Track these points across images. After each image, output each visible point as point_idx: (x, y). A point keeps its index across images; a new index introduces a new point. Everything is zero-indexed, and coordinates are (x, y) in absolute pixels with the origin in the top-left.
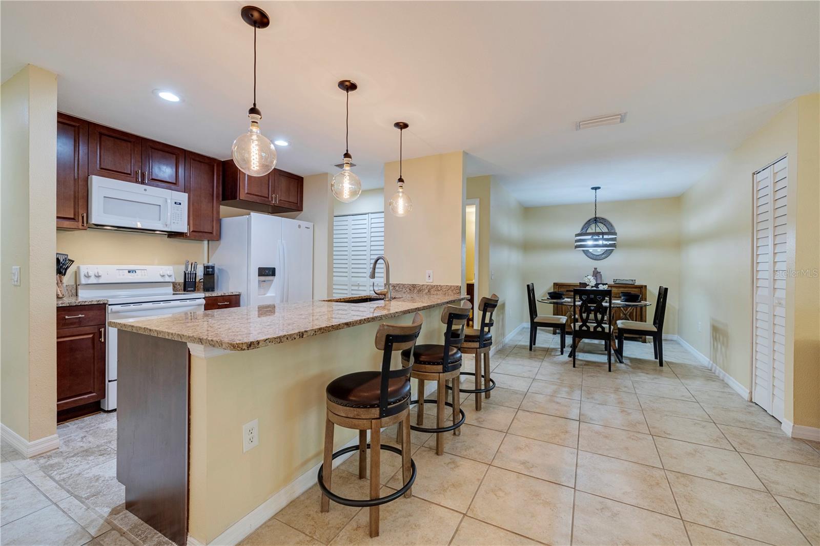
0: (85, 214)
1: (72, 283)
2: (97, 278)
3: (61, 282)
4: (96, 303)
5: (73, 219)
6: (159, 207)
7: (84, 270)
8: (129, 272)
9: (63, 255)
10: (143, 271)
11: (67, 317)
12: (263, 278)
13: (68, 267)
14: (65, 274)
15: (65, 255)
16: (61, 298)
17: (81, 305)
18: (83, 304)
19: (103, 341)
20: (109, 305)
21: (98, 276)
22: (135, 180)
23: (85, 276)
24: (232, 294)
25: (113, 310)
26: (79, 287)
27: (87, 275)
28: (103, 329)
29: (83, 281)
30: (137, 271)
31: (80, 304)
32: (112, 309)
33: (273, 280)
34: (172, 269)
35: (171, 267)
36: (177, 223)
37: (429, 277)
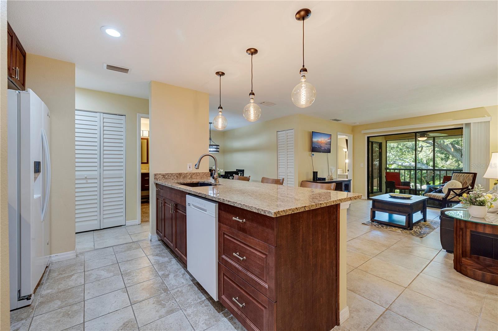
37: (190, 167)
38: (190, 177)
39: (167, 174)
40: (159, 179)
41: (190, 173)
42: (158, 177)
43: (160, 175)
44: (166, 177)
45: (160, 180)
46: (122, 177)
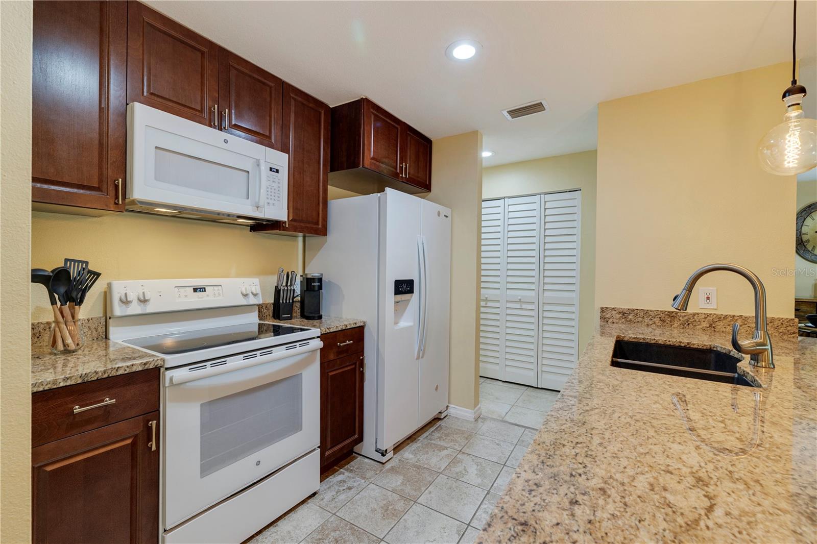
0: (120, 180)
1: (99, 313)
2: (142, 304)
3: (73, 317)
4: (140, 369)
5: (98, 189)
6: (246, 174)
7: (118, 291)
8: (195, 290)
9: (79, 262)
10: (216, 288)
11: (77, 409)
12: (399, 297)
13: (88, 288)
14: (81, 302)
15: (83, 262)
16: (73, 351)
17: (109, 377)
18: (114, 373)
19: (154, 448)
20: (167, 369)
21: (143, 301)
22: (208, 123)
23: (121, 300)
24: (355, 326)
25: (174, 382)
26: (111, 322)
27: (124, 298)
28: (154, 422)
29: (118, 310)
30: (206, 288)
31: (106, 376)
32: (171, 379)
33: (409, 300)
34: (258, 284)
35: (256, 280)
36: (274, 204)
37: (708, 298)
38: (705, 324)
39: (633, 310)
40: (611, 320)
41: (708, 315)
42: (608, 316)
43: (614, 312)
44: (630, 317)
45: (613, 323)
46: (574, 305)
